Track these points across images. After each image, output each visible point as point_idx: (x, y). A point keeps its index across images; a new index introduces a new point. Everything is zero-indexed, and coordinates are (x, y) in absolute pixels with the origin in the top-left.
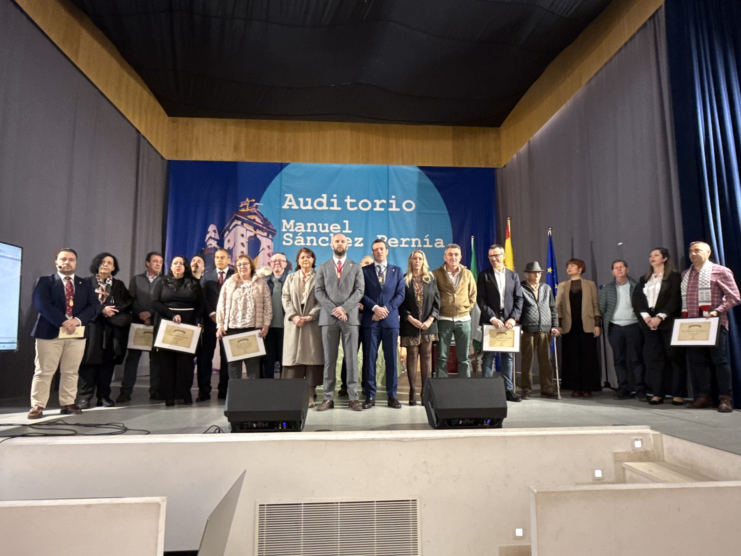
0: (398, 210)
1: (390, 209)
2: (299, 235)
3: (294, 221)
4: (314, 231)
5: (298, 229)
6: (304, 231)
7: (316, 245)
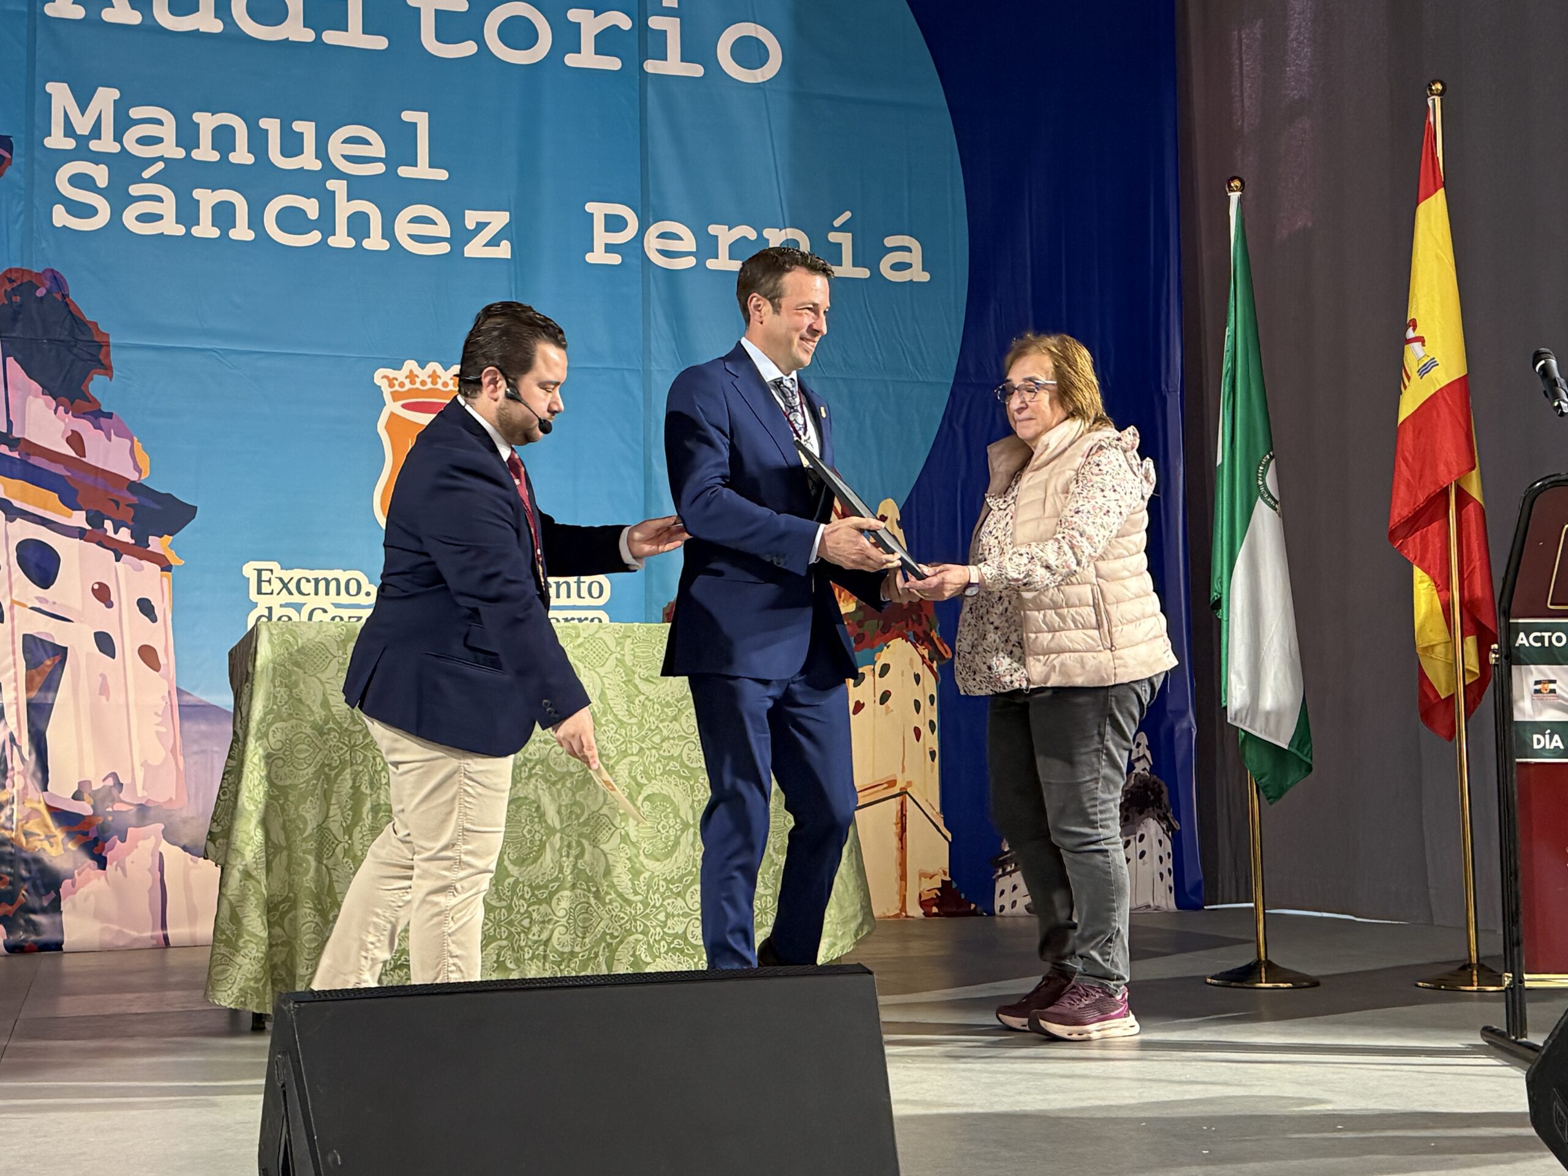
0: (697, 71)
1: (652, 66)
2: (146, 174)
3: (115, 94)
4: (234, 158)
5: (144, 141)
6: (180, 153)
7: (250, 236)
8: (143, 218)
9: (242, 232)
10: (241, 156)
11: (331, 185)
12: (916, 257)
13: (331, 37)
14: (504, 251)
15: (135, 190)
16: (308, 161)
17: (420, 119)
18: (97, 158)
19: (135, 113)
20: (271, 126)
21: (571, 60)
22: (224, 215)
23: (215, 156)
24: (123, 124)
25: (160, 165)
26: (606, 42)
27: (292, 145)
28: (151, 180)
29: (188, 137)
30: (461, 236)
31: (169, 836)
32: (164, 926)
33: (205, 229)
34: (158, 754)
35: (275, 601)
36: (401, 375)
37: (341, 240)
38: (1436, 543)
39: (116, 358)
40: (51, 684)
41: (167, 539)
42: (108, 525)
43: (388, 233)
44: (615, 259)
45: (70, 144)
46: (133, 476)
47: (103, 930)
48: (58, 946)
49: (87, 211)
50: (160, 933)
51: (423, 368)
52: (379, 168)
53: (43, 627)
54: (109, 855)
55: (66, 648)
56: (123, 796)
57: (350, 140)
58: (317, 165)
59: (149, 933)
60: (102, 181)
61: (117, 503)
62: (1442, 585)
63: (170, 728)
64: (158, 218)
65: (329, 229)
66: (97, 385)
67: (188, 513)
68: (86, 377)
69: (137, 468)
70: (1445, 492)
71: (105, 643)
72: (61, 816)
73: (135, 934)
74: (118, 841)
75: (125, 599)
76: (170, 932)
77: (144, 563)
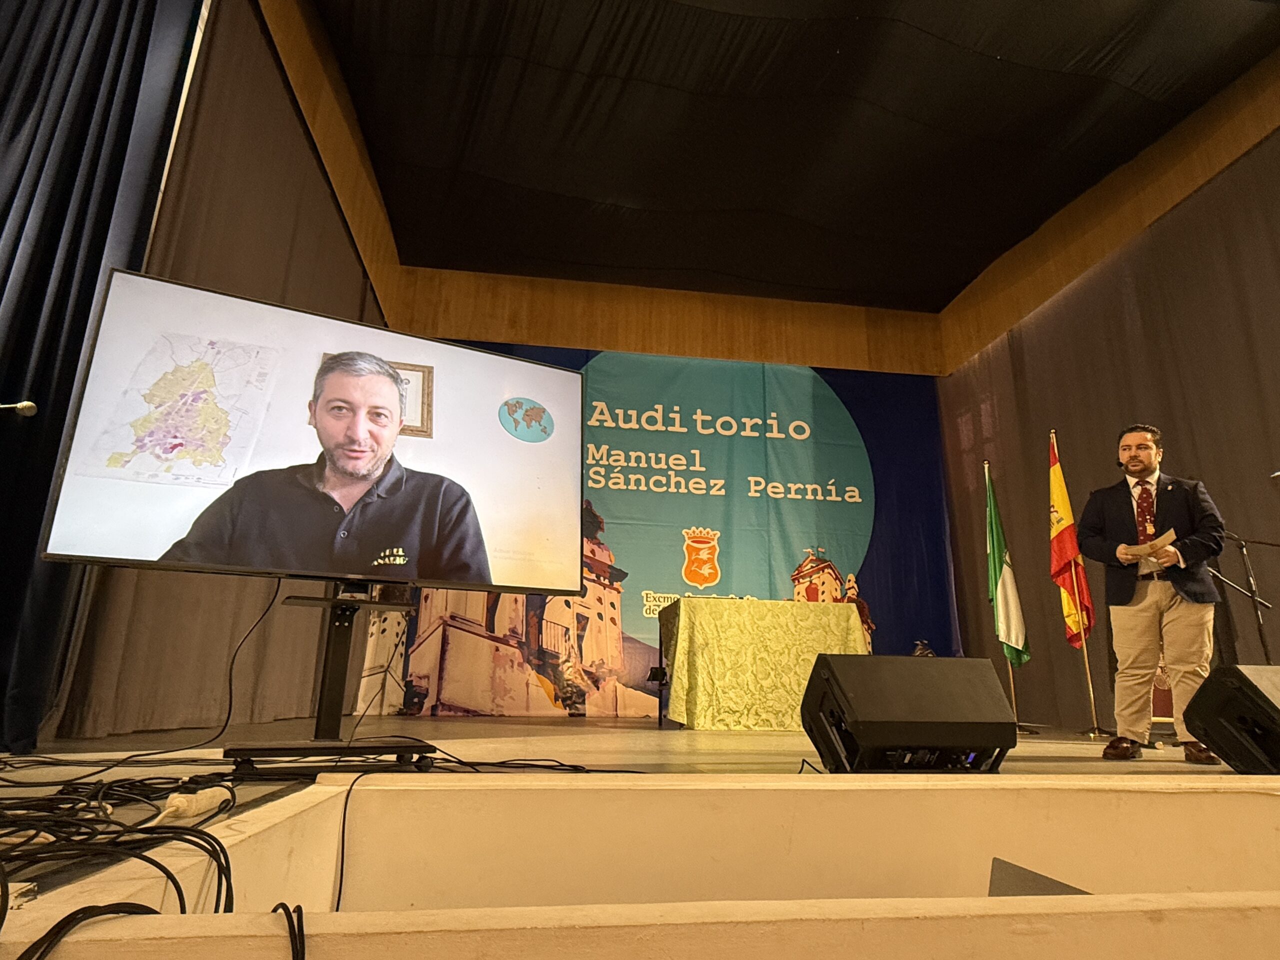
0: (783, 436)
1: (768, 435)
2: (616, 470)
3: (607, 447)
4: (641, 465)
5: (615, 461)
6: (626, 464)
7: (646, 489)
8: (614, 484)
9: (643, 488)
10: (643, 465)
11: (670, 473)
12: (857, 493)
13: (670, 429)
14: (723, 492)
15: (612, 475)
16: (663, 466)
17: (696, 452)
18: (601, 466)
19: (612, 453)
20: (652, 455)
21: (743, 433)
22: (637, 481)
23: (636, 465)
24: (609, 455)
25: (619, 468)
26: (754, 428)
27: (658, 461)
28: (618, 472)
29: (628, 459)
30: (709, 488)
31: (618, 680)
32: (616, 711)
33: (632, 487)
34: (616, 653)
35: (651, 604)
36: (690, 532)
37: (673, 489)
38: (1068, 581)
39: (605, 527)
40: (584, 629)
41: (619, 583)
42: (602, 578)
43: (687, 487)
44: (758, 495)
45: (594, 462)
46: (610, 563)
47: (598, 711)
48: (584, 715)
49: (599, 482)
50: (615, 713)
51: (697, 529)
52: (685, 467)
53: (582, 611)
54: (600, 686)
55: (588, 618)
56: (605, 666)
57: (675, 459)
58: (666, 467)
59: (613, 713)
60: (603, 474)
61: (605, 572)
62: (1072, 593)
63: (620, 644)
64: (618, 483)
65: (669, 487)
66: (599, 535)
67: (626, 575)
68: (596, 532)
69: (611, 561)
70: (1070, 562)
71: (600, 616)
72: (585, 671)
73: (607, 712)
74: (603, 682)
75: (606, 603)
76: (619, 713)
77: (613, 591)
